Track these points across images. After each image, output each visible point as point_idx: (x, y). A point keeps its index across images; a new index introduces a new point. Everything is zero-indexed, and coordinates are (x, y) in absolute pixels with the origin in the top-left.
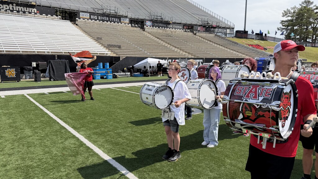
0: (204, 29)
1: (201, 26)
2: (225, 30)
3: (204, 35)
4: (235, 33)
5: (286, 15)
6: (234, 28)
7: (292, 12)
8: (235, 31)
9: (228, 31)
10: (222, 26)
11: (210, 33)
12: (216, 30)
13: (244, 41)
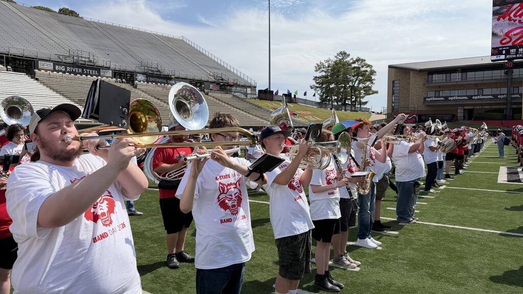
0: (218, 87)
1: (214, 82)
2: (245, 90)
3: (219, 95)
4: (257, 93)
5: (319, 69)
6: (256, 87)
7: (327, 66)
8: (257, 91)
9: (249, 90)
10: (241, 84)
11: (226, 93)
12: (234, 88)
13: (269, 104)
